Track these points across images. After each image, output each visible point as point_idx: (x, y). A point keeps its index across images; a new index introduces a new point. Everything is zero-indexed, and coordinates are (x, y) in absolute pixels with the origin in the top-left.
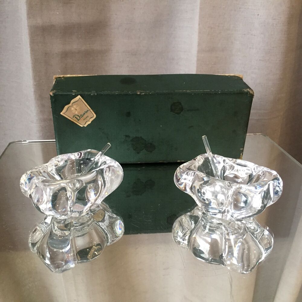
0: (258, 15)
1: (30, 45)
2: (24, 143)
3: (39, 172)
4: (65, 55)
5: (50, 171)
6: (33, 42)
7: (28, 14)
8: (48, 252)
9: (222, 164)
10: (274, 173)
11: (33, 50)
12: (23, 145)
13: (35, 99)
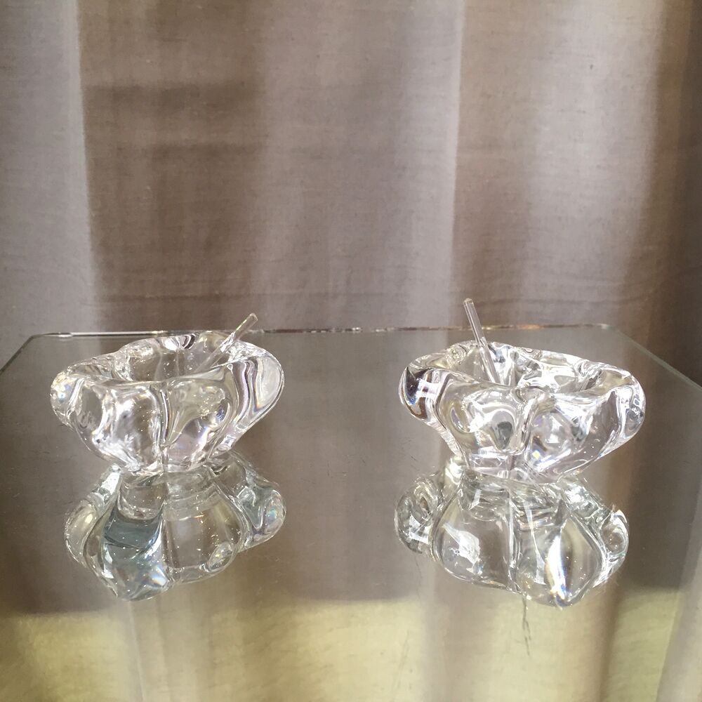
0: (592, 67)
1: (86, 129)
2: (62, 338)
3: (93, 368)
4: (162, 153)
5: (119, 372)
6: (90, 122)
7: (82, 62)
8: (108, 553)
9: (509, 363)
10: (626, 374)
11: (91, 141)
12: (61, 340)
13: (92, 250)
